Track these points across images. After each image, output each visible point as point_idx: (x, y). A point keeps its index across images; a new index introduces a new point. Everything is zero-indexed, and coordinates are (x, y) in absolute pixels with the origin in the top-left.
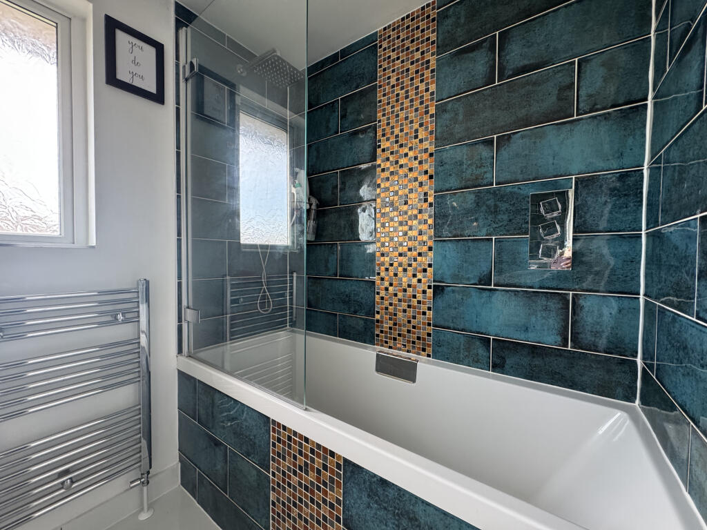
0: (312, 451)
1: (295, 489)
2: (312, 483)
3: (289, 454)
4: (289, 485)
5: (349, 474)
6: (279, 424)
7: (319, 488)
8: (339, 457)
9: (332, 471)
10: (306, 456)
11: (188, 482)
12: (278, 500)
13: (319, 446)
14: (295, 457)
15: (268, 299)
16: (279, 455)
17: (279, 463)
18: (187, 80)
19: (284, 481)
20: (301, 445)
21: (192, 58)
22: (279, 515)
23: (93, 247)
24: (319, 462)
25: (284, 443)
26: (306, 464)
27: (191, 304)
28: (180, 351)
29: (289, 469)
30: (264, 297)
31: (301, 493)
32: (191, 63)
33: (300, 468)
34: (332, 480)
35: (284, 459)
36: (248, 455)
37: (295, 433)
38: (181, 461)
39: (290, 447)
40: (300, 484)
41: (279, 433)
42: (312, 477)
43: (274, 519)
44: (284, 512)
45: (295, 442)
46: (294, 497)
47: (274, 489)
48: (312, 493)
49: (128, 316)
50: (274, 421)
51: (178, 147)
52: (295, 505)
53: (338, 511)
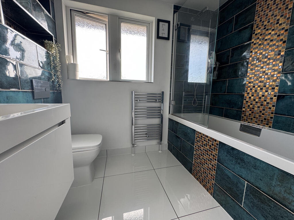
0: (209, 140)
1: (202, 151)
2: (208, 149)
3: (201, 141)
4: (200, 150)
5: (220, 146)
6: (198, 132)
7: (210, 151)
8: (218, 141)
9: (215, 146)
10: (207, 141)
11: (170, 148)
12: (196, 154)
13: (211, 138)
14: (203, 142)
15: (196, 101)
16: (198, 141)
17: (197, 143)
18: (176, 30)
19: (199, 149)
20: (205, 138)
21: (178, 22)
22: (196, 158)
23: (152, 83)
24: (210, 143)
25: (200, 138)
26: (206, 144)
27: (173, 99)
28: (169, 113)
29: (201, 145)
30: (195, 100)
31: (204, 152)
32: (178, 24)
33: (204, 145)
34: (214, 148)
35: (199, 142)
36: (188, 141)
37: (204, 135)
38: (168, 143)
39: (201, 139)
40: (204, 149)
41: (198, 135)
42: (208, 147)
43: (194, 159)
44: (198, 157)
45: (203, 137)
46: (202, 153)
47: (195, 151)
48: (208, 152)
49: (159, 100)
50: (197, 131)
51: (172, 52)
52: (202, 155)
53: (216, 157)
